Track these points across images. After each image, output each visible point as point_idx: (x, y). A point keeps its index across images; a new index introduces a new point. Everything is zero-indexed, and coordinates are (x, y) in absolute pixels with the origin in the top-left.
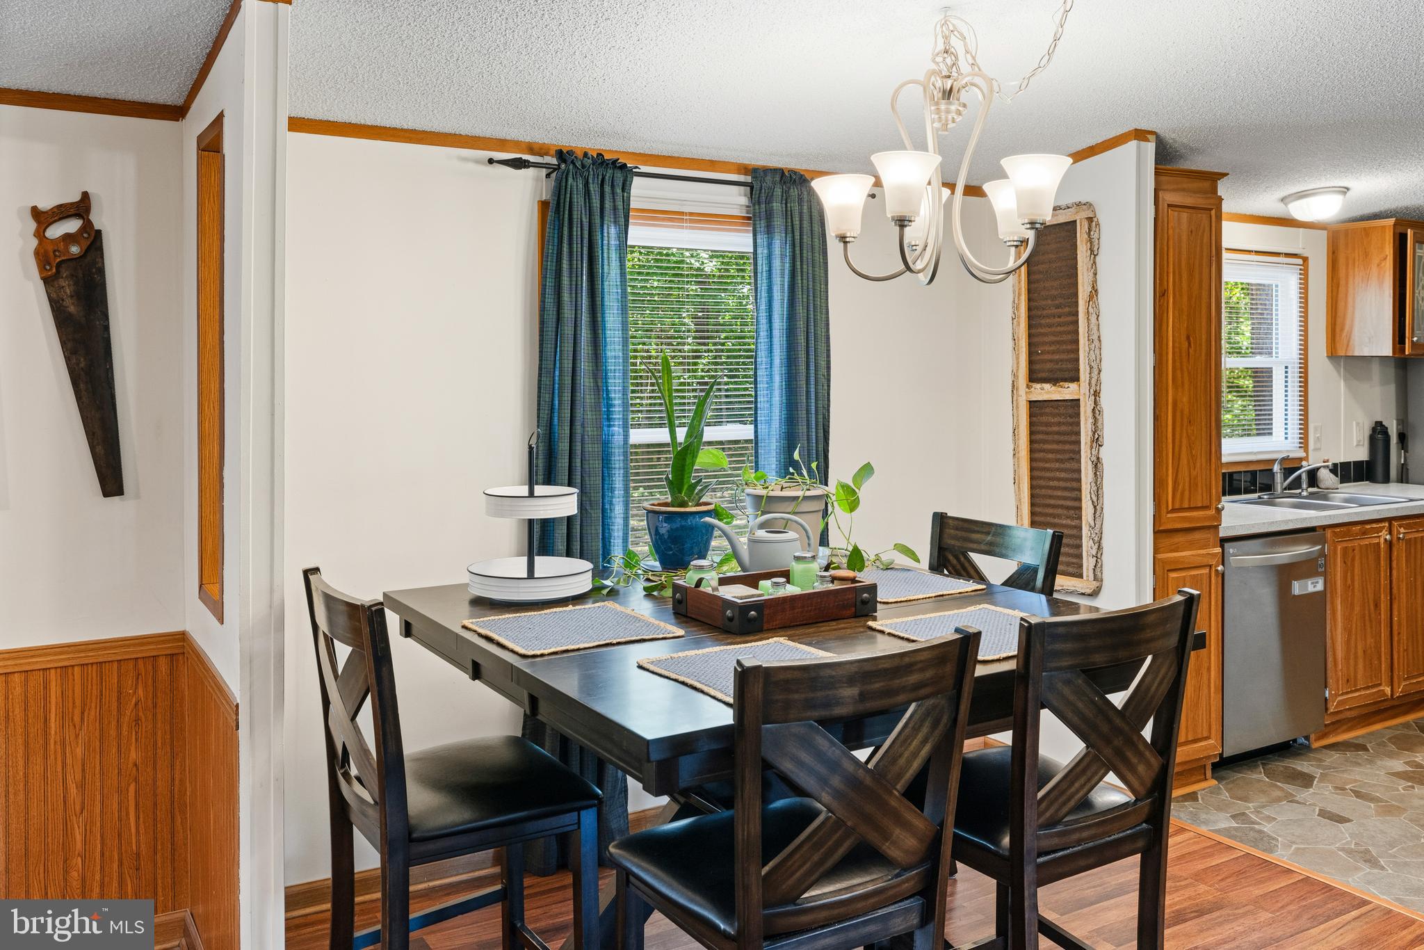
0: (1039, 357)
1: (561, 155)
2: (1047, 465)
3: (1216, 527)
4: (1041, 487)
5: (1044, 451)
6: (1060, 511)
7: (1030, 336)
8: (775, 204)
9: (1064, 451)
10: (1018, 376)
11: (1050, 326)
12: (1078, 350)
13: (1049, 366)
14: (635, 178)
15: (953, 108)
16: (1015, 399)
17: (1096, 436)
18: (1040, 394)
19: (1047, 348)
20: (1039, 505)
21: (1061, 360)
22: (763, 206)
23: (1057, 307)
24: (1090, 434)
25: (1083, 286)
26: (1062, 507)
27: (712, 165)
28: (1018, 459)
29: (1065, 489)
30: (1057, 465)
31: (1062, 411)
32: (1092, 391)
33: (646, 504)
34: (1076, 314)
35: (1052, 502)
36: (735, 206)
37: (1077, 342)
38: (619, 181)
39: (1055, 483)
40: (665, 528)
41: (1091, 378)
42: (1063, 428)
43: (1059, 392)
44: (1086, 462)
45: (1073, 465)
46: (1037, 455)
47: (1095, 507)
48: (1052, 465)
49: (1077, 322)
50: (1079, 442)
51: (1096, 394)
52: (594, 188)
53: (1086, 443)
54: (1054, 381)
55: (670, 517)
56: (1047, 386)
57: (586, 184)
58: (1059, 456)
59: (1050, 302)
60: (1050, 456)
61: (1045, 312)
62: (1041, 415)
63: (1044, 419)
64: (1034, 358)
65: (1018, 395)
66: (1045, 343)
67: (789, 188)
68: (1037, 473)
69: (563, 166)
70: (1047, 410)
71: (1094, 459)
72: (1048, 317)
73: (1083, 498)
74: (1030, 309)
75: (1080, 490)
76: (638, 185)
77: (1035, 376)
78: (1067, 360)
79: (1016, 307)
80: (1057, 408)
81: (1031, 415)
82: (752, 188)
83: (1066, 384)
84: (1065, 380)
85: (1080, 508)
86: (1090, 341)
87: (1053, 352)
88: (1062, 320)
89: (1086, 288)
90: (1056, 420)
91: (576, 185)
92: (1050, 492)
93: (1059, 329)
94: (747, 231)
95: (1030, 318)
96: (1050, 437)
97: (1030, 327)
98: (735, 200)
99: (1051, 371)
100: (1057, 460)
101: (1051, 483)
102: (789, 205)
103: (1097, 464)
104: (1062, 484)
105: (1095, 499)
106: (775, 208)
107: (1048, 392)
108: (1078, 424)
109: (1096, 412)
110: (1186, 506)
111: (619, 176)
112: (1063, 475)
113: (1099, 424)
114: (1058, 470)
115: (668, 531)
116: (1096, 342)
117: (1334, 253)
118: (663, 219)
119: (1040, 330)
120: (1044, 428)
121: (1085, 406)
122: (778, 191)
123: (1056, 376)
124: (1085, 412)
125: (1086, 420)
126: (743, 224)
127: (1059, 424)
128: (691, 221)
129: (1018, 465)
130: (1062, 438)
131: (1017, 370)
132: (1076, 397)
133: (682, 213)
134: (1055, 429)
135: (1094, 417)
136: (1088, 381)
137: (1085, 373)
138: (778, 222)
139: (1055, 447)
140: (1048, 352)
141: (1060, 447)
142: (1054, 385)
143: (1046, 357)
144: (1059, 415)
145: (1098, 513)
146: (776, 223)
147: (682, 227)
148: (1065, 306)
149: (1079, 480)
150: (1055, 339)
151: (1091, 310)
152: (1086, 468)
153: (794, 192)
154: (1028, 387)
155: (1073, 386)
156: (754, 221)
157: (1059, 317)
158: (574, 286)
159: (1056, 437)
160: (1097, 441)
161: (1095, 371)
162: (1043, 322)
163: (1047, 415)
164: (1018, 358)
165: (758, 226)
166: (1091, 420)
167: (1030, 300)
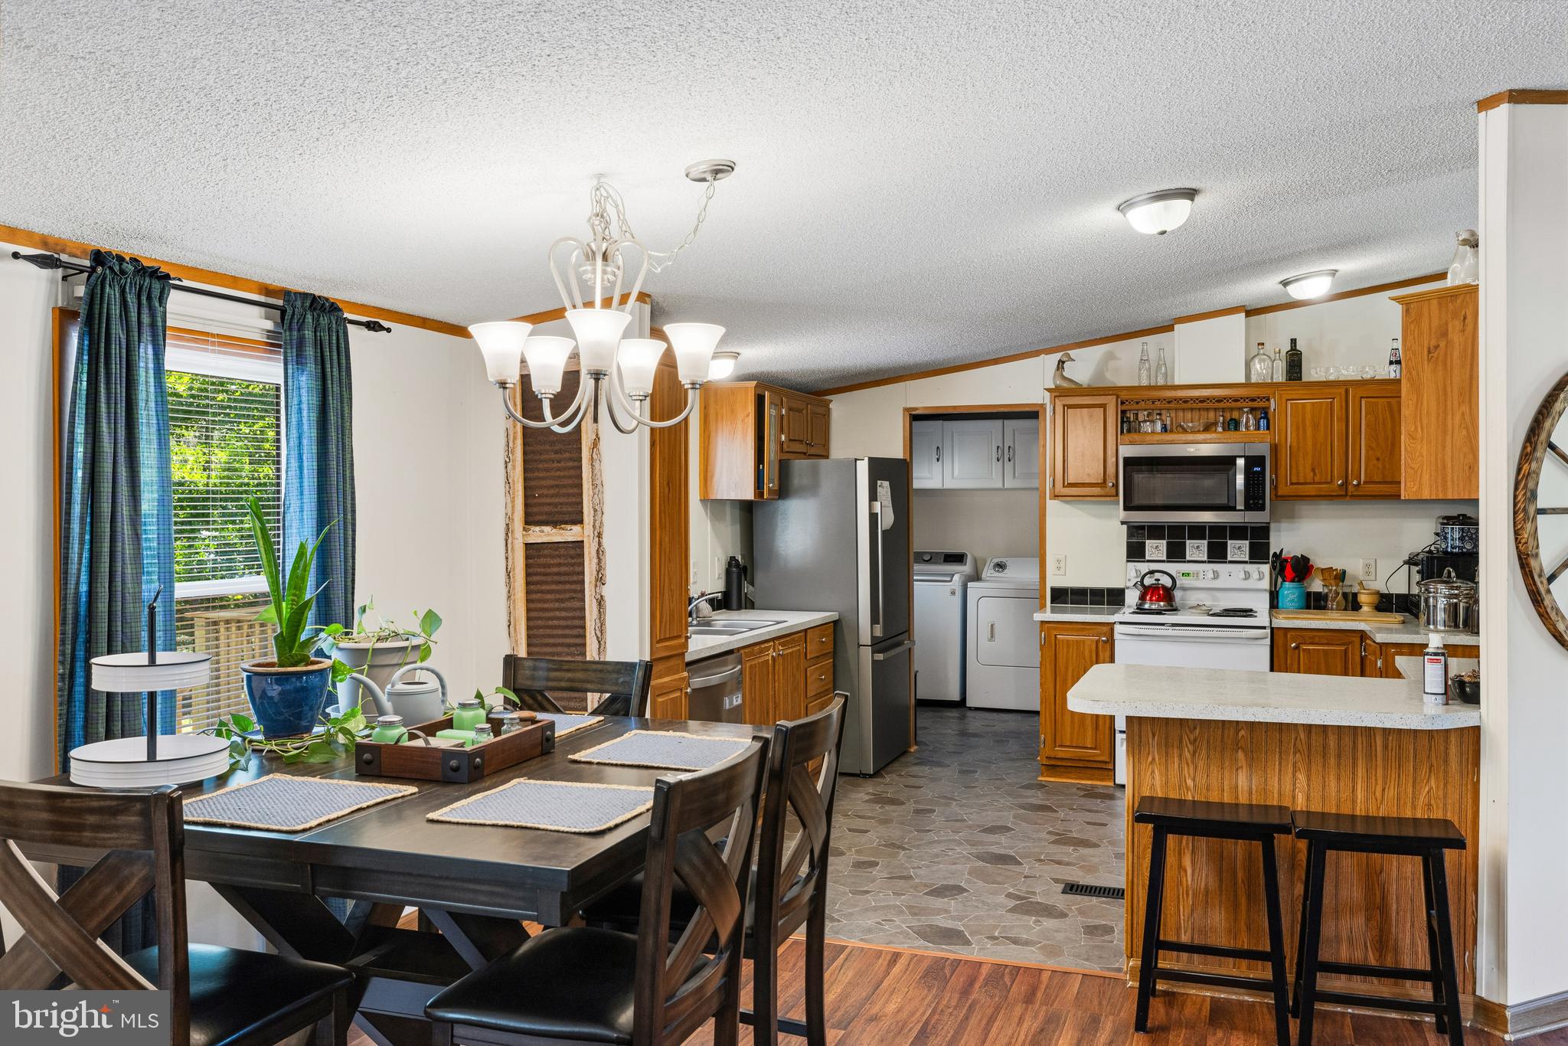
0: (535, 501)
1: (99, 257)
2: (546, 606)
3: (683, 655)
4: (538, 627)
5: (542, 592)
6: (559, 649)
7: (525, 479)
8: (306, 332)
9: (565, 591)
10: (513, 519)
11: (547, 470)
12: (581, 495)
13: (546, 509)
14: (172, 291)
15: (609, 269)
16: (510, 541)
17: (600, 575)
18: (540, 536)
19: (545, 492)
20: (535, 645)
21: (561, 504)
22: (295, 333)
23: (556, 452)
24: (595, 573)
25: (587, 433)
26: (562, 645)
27: (235, 281)
28: (514, 601)
29: (567, 627)
30: (557, 605)
31: (562, 552)
32: (596, 533)
33: (246, 666)
34: (580, 459)
35: (551, 641)
36: (256, 330)
37: (580, 486)
38: (156, 293)
39: (556, 622)
40: (274, 691)
41: (595, 521)
42: (563, 569)
43: (561, 534)
44: (591, 601)
45: (576, 604)
46: (534, 596)
47: (599, 642)
48: (551, 605)
49: (580, 467)
50: (583, 582)
51: (600, 535)
52: (131, 299)
53: (590, 582)
54: (555, 524)
55: (282, 678)
56: (547, 529)
57: (123, 292)
58: (558, 596)
59: (548, 447)
60: (549, 596)
61: (543, 457)
62: (539, 557)
63: (542, 561)
64: (530, 501)
65: (513, 538)
66: (541, 487)
67: (319, 316)
68: (533, 614)
69: (99, 270)
70: (546, 552)
71: (599, 597)
72: (545, 461)
73: (588, 634)
74: (525, 453)
75: (584, 627)
76: (175, 299)
77: (531, 519)
78: (567, 504)
79: (509, 450)
80: (556, 550)
81: (527, 557)
82: (283, 312)
83: (569, 527)
84: (566, 523)
85: (584, 645)
86: (595, 486)
87: (552, 496)
88: (562, 464)
89: (590, 435)
90: (555, 561)
91: (112, 293)
92: (548, 631)
93: (558, 473)
94: (277, 360)
95: (525, 461)
96: (549, 579)
97: (525, 470)
98: (256, 322)
99: (547, 514)
100: (557, 600)
101: (550, 623)
102: (318, 334)
103: (601, 602)
104: (562, 623)
105: (599, 634)
106: (307, 336)
107: (549, 535)
108: (582, 564)
109: (600, 553)
110: (668, 636)
111: (157, 286)
112: (563, 614)
113: (602, 564)
114: (558, 609)
115: (279, 694)
116: (600, 486)
117: (705, 408)
118: (188, 340)
119: (536, 474)
120: (543, 570)
121: (589, 548)
122: (309, 317)
123: (555, 519)
124: (590, 553)
125: (590, 560)
126: (266, 351)
127: (559, 565)
128: (220, 344)
129: (514, 607)
130: (562, 578)
131: (513, 513)
132: (579, 539)
133: (207, 334)
134: (555, 570)
135: (599, 558)
136: (592, 524)
137: (588, 516)
138: (310, 351)
139: (554, 587)
140: (547, 496)
141: (560, 587)
142: (555, 527)
143: (543, 500)
144: (559, 556)
145: (602, 647)
146: (308, 353)
147: (206, 350)
148: (565, 452)
149: (584, 618)
150: (554, 483)
151: (595, 456)
152: (591, 606)
153: (324, 321)
154: (524, 529)
155: (576, 528)
156: (285, 348)
157: (559, 462)
158: (113, 415)
159: (556, 578)
160: (600, 580)
161: (599, 513)
162: (540, 466)
163: (545, 556)
164: (513, 502)
165: (289, 355)
166: (595, 561)
167: (525, 444)
